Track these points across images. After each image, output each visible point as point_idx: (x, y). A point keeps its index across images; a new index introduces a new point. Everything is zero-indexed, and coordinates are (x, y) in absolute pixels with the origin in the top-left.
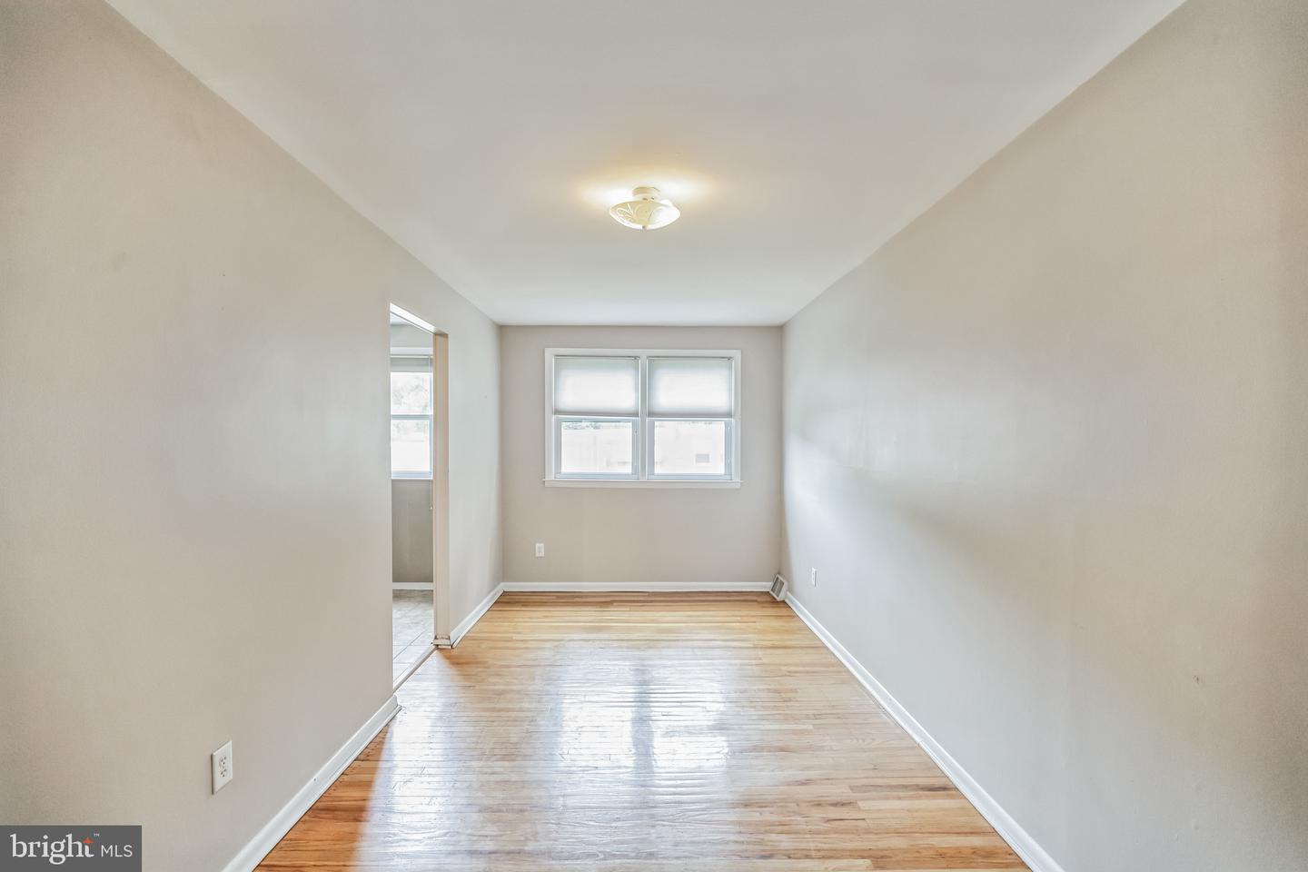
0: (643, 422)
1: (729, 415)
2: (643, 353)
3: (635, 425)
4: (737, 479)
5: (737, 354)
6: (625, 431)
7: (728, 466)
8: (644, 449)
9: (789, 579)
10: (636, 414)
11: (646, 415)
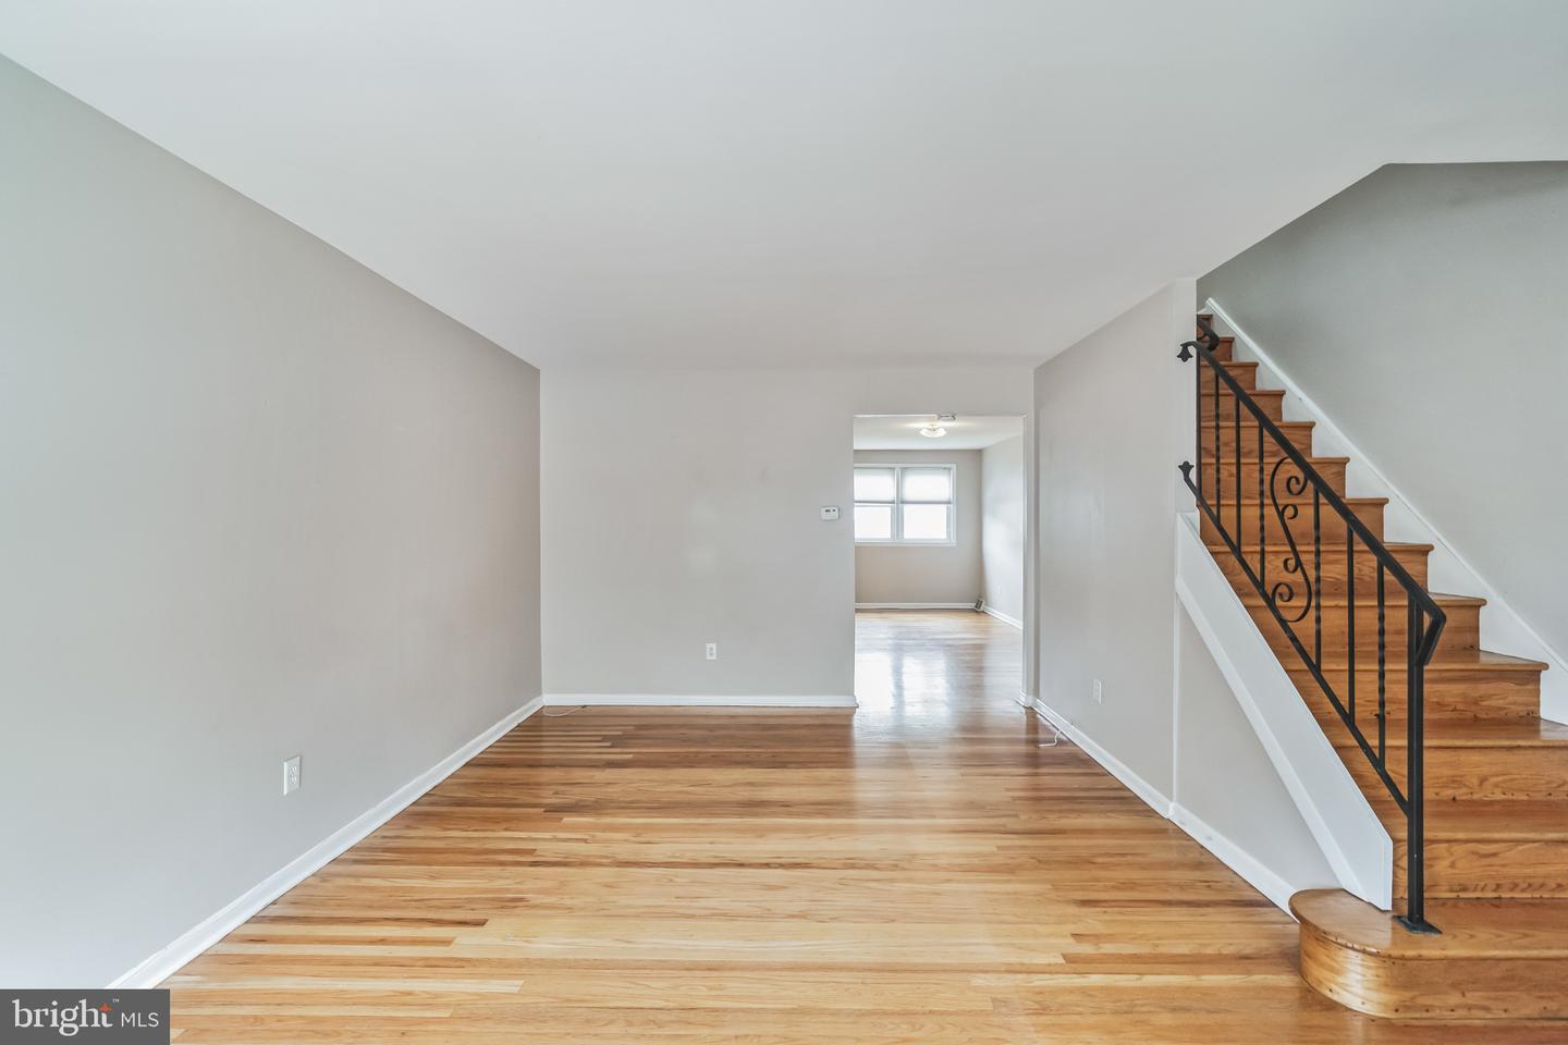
0: (898, 509)
1: (949, 503)
2: (898, 466)
3: (892, 510)
4: (954, 541)
5: (954, 466)
6: (887, 510)
7: (948, 533)
8: (898, 522)
9: (986, 600)
10: (893, 502)
11: (899, 502)
